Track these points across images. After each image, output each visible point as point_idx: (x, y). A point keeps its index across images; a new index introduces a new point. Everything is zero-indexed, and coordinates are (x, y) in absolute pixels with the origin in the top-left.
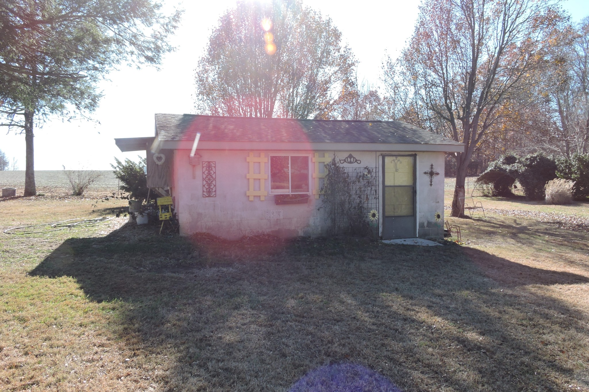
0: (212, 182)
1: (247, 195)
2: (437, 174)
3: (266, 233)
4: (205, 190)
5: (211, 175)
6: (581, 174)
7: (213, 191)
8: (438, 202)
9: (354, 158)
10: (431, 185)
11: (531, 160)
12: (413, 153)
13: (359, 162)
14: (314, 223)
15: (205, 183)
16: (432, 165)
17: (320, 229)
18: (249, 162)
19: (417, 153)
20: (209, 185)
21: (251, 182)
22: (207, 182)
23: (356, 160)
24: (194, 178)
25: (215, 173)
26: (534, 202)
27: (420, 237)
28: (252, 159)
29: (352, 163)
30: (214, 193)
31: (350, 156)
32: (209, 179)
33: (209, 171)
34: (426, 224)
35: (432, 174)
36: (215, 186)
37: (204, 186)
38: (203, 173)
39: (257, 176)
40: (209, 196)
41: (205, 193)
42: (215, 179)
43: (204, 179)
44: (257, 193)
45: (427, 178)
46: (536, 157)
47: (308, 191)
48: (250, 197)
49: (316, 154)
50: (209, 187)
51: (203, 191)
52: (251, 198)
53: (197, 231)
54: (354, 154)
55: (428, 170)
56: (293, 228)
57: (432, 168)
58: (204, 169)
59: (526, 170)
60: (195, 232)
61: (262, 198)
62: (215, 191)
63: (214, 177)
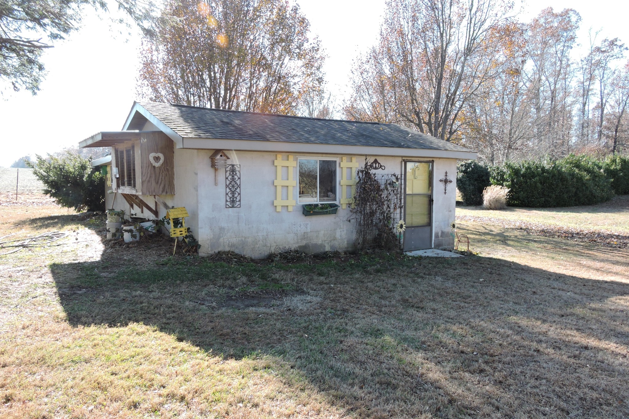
0: (236, 189)
1: (275, 205)
2: (451, 182)
3: (293, 249)
4: (228, 199)
5: (235, 182)
6: (512, 181)
7: (237, 200)
8: (451, 211)
9: (379, 163)
10: (445, 193)
11: (465, 166)
12: (431, 159)
13: (383, 168)
14: (341, 236)
15: (228, 190)
16: (446, 173)
17: (346, 242)
18: (276, 166)
19: (434, 159)
20: (233, 193)
21: (279, 189)
22: (230, 189)
23: (381, 166)
24: (216, 184)
25: (239, 178)
26: (472, 207)
27: (435, 248)
28: (280, 161)
29: (378, 169)
30: (238, 203)
31: (376, 161)
32: (233, 186)
33: (233, 176)
34: (440, 234)
35: (446, 181)
36: (239, 194)
37: (227, 194)
38: (227, 178)
39: (286, 183)
40: (233, 207)
41: (228, 203)
42: (239, 186)
43: (227, 186)
44: (285, 203)
45: (442, 185)
46: (471, 163)
47: (336, 200)
48: (277, 207)
49: (344, 158)
50: (233, 196)
51: (227, 201)
52: (279, 209)
53: (220, 250)
54: (379, 160)
55: (443, 177)
56: (320, 242)
57: (446, 175)
58: (228, 174)
59: (463, 176)
60: (217, 251)
61: (290, 209)
62: (240, 201)
63: (239, 184)
